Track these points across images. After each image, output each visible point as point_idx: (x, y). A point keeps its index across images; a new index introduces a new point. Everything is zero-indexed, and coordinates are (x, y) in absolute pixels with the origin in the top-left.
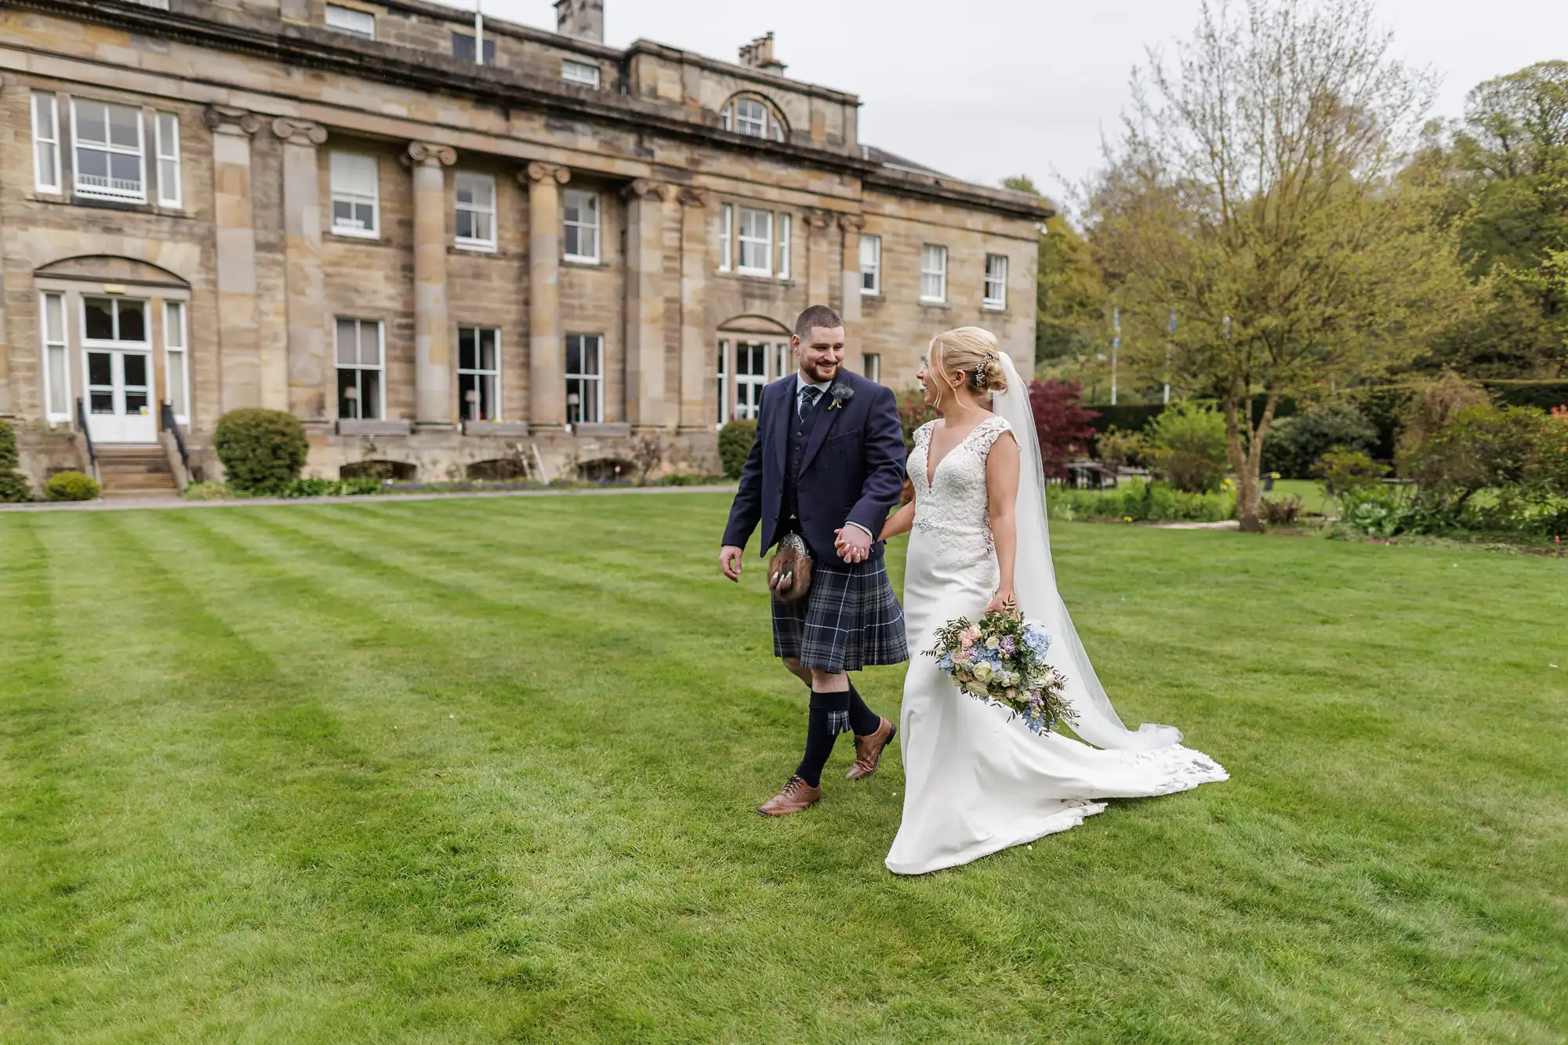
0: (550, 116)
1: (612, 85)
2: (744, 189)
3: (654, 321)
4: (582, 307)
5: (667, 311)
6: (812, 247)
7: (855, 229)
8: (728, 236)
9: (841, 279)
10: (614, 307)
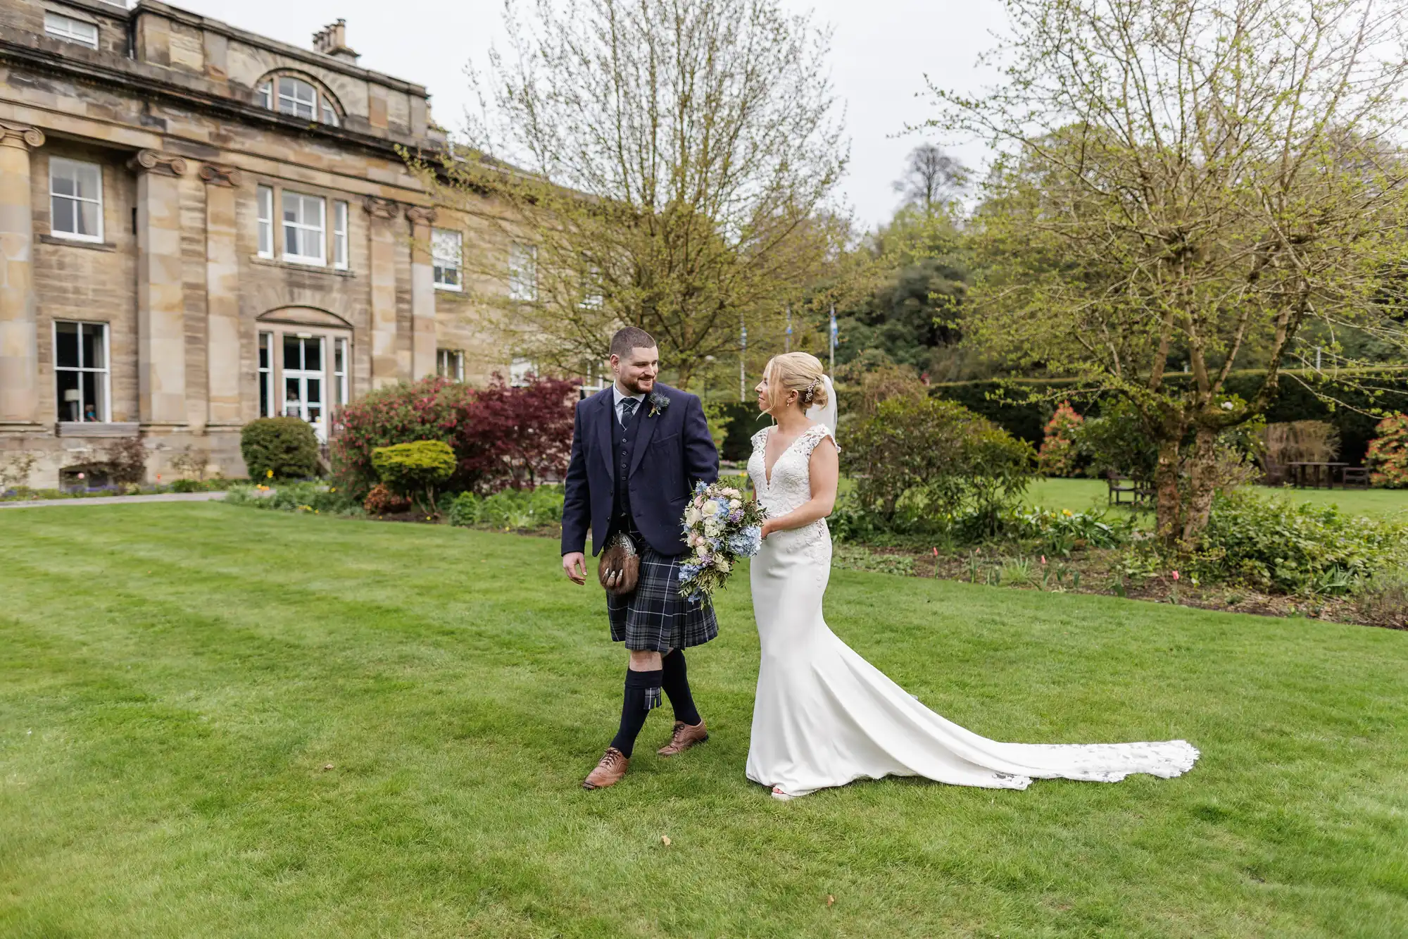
0: (13, 69)
1: (115, 46)
2: (286, 171)
3: (169, 308)
4: (77, 291)
5: (186, 297)
6: (373, 237)
7: (425, 222)
8: (269, 220)
9: (411, 271)
10: (124, 293)
